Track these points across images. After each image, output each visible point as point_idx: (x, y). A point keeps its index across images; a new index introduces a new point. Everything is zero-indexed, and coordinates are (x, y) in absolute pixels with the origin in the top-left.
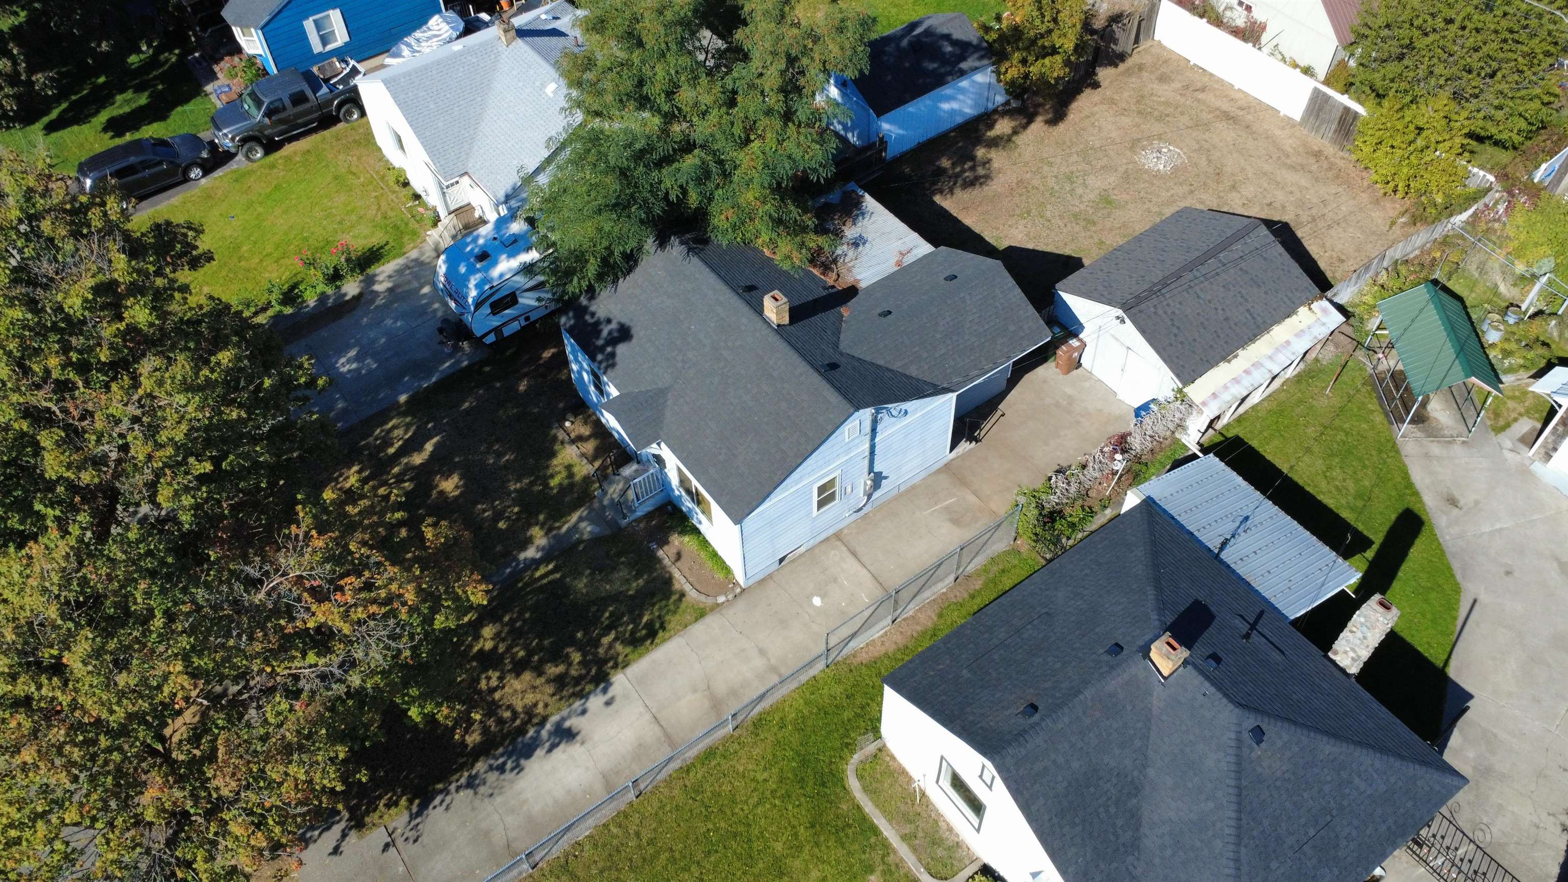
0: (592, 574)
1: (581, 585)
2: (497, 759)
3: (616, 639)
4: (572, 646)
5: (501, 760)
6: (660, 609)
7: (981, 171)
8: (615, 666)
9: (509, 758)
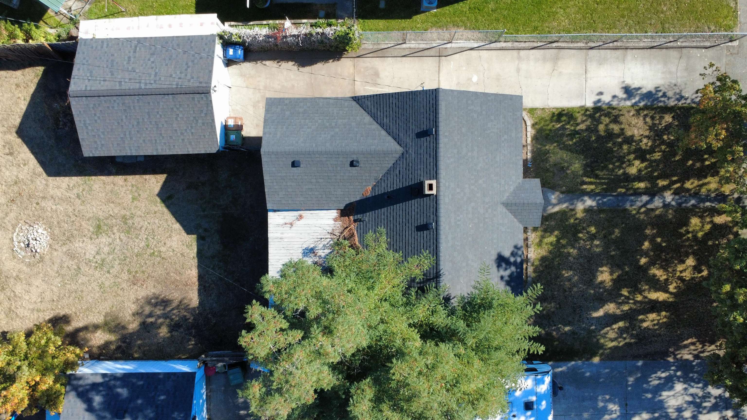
0: (568, 168)
1: (577, 165)
2: (664, 101)
3: (578, 124)
4: (600, 135)
5: (663, 99)
6: (548, 125)
7: (147, 309)
8: (587, 110)
9: (658, 98)
